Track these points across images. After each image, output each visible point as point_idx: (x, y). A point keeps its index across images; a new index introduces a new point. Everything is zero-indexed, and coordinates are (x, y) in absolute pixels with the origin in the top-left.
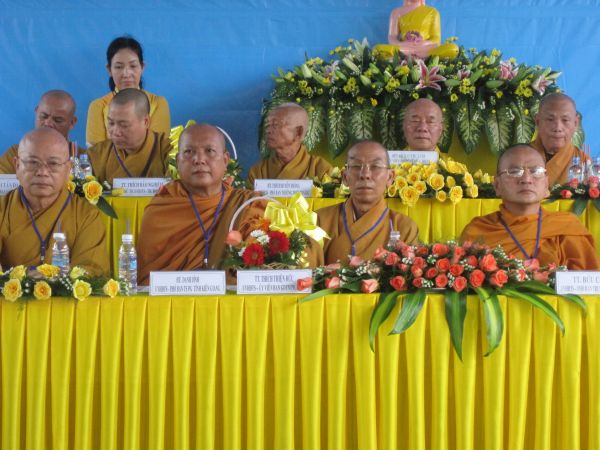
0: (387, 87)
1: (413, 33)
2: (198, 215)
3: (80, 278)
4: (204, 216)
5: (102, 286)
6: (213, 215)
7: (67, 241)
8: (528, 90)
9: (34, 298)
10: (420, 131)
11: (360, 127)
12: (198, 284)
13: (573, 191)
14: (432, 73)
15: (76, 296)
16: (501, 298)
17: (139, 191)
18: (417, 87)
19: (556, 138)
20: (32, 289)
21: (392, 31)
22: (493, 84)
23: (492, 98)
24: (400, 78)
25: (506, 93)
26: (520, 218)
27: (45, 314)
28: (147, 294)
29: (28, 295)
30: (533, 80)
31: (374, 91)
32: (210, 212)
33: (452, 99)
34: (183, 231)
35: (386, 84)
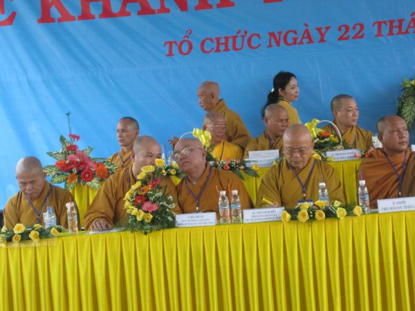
2: (393, 167)
3: (340, 206)
4: (396, 168)
5: (352, 210)
6: (402, 167)
7: (326, 187)
9: (316, 219)
12: (406, 205)
15: (339, 216)
17: (342, 158)
20: (314, 214)
27: (322, 229)
28: (377, 212)
29: (312, 218)
32: (400, 165)
34: (385, 177)
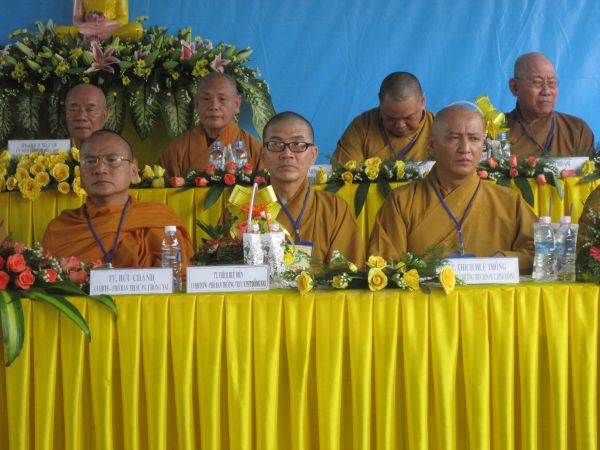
0: (56, 72)
1: (95, 12)
8: (204, 70)
10: (79, 121)
11: (28, 115)
13: (208, 178)
14: (107, 55)
16: (25, 302)
18: (89, 70)
19: (213, 118)
21: (76, 11)
22: (170, 64)
23: (167, 80)
24: (70, 61)
25: (182, 74)
26: (102, 209)
30: (210, 60)
31: (41, 76)
33: (124, 82)
35: (55, 68)
